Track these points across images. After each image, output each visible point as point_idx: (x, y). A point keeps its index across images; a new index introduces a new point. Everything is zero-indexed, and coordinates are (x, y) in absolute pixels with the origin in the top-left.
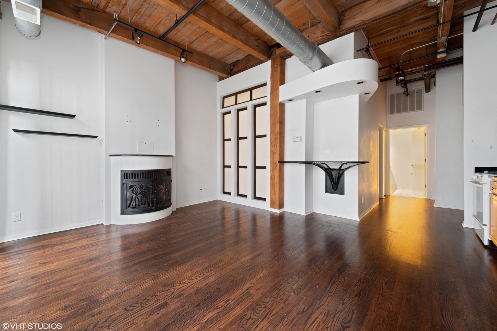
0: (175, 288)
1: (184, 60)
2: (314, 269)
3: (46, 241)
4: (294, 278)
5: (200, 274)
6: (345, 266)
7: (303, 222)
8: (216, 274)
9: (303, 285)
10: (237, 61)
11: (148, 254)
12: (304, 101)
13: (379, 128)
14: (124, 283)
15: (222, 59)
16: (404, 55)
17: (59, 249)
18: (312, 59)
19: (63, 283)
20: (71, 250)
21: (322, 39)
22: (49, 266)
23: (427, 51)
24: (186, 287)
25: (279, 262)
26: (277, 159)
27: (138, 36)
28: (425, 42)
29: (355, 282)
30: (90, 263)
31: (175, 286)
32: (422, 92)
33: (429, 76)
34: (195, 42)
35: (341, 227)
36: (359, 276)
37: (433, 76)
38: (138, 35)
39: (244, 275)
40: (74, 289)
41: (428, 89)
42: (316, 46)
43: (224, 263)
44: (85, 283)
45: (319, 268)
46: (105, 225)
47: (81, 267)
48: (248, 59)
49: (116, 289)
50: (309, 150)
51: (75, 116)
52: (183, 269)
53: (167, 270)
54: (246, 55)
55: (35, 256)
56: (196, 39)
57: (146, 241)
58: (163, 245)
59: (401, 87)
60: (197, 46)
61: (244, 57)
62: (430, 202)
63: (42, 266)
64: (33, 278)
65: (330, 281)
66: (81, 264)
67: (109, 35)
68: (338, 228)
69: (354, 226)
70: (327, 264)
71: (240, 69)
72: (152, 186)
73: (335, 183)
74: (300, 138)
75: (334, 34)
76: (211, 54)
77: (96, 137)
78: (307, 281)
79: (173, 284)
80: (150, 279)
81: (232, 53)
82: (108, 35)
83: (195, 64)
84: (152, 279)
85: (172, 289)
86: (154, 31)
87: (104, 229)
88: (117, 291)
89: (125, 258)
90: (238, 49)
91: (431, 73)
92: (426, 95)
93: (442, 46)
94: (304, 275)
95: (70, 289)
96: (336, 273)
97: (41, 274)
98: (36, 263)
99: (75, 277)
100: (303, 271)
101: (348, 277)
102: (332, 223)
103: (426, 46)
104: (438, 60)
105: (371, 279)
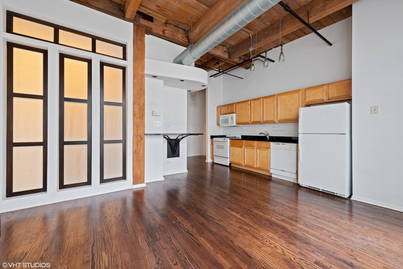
26: (143, 131)
73: (174, 150)
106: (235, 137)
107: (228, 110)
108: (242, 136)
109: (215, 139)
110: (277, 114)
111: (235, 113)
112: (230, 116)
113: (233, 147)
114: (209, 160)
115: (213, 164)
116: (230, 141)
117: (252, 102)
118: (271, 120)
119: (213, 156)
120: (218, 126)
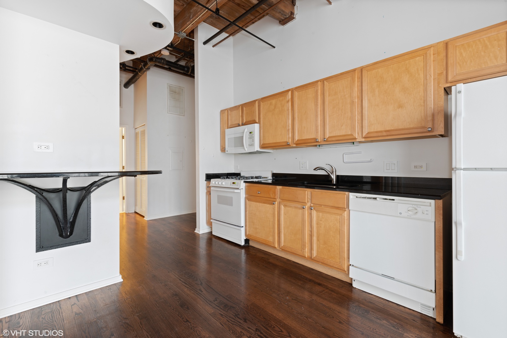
106: (257, 178)
107: (242, 116)
108: (274, 175)
109: (213, 183)
110: (360, 118)
111: (257, 123)
112: (246, 130)
113: (253, 201)
114: (202, 229)
115: (211, 237)
116: (246, 186)
117: (296, 94)
118: (345, 136)
119: (211, 220)
120: (223, 154)
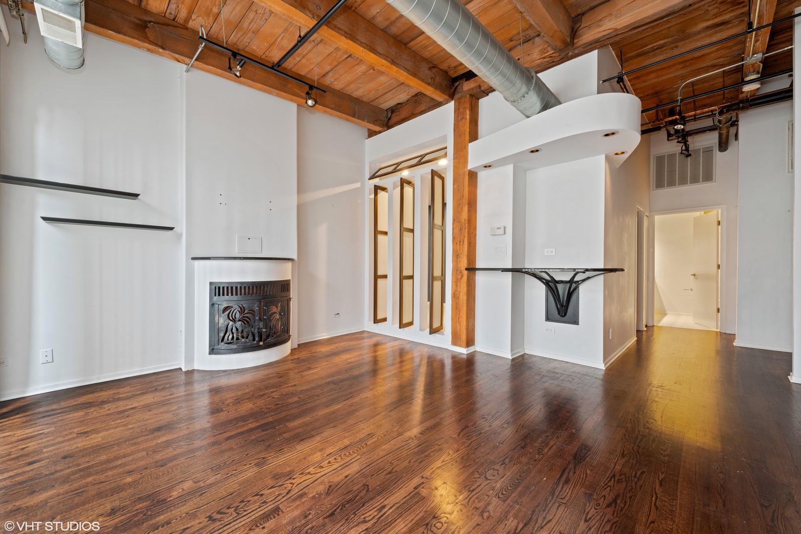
0: (294, 481)
1: (312, 103)
2: (531, 453)
3: (91, 396)
4: (497, 470)
5: (335, 459)
6: (585, 449)
7: (507, 369)
8: (363, 459)
9: (513, 483)
10: (399, 104)
11: (250, 421)
12: (510, 168)
13: (638, 212)
14: (210, 470)
15: (373, 101)
16: (683, 88)
17: (109, 410)
18: (526, 95)
19: (112, 469)
20: (128, 411)
21: (542, 63)
22: (91, 439)
23: (724, 81)
24: (312, 481)
25: (469, 440)
26: (464, 264)
27: (238, 65)
28: (721, 65)
29: (604, 480)
30: (156, 434)
31: (294, 479)
32: (712, 150)
33: (728, 122)
34: (330, 74)
35: (574, 380)
36: (611, 469)
37: (735, 124)
38: (238, 63)
39: (410, 462)
40: (129, 479)
41: (723, 145)
42: (533, 74)
43: (376, 439)
44: (146, 468)
45: (539, 453)
46: (183, 370)
47: (142, 441)
48: (416, 100)
49: (196, 481)
50: (518, 249)
51: (139, 195)
52: (306, 449)
53: (281, 450)
54: (414, 95)
55: (72, 420)
56: (332, 69)
57: (248, 398)
58: (275, 405)
59: (677, 142)
60: (333, 81)
61: (410, 97)
62: (727, 338)
63: (80, 437)
64: (65, 457)
65: (561, 476)
66: (142, 436)
67: (193, 64)
68: (569, 381)
69: (596, 378)
70: (553, 446)
71: (402, 117)
72: (260, 307)
73: (562, 306)
74: (502, 229)
75: (563, 55)
76: (356, 94)
77: (172, 229)
78: (520, 476)
79: (290, 475)
80: (253, 464)
81: (390, 91)
82: (190, 65)
83: (330, 110)
84: (257, 465)
85: (289, 484)
86: (263, 57)
87: (183, 377)
88: (198, 484)
89: (214, 427)
90: (400, 85)
91: (731, 117)
92: (719, 157)
93: (752, 71)
94: (514, 464)
95: (122, 478)
96: (569, 462)
97: (79, 451)
98: (71, 433)
99: (131, 458)
100: (511, 458)
101: (591, 470)
102: (558, 372)
103: (723, 70)
104: (744, 95)
105: (633, 474)
